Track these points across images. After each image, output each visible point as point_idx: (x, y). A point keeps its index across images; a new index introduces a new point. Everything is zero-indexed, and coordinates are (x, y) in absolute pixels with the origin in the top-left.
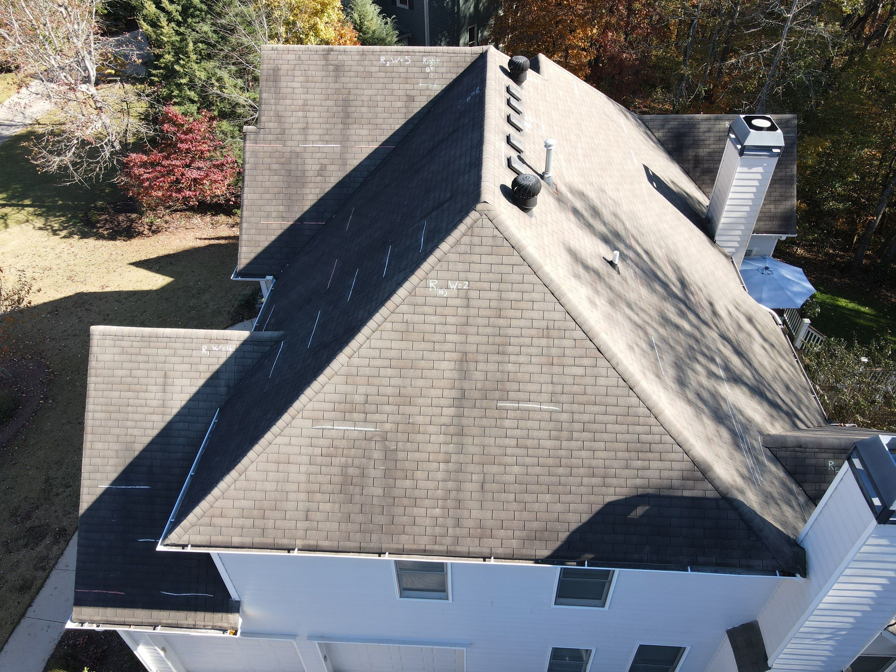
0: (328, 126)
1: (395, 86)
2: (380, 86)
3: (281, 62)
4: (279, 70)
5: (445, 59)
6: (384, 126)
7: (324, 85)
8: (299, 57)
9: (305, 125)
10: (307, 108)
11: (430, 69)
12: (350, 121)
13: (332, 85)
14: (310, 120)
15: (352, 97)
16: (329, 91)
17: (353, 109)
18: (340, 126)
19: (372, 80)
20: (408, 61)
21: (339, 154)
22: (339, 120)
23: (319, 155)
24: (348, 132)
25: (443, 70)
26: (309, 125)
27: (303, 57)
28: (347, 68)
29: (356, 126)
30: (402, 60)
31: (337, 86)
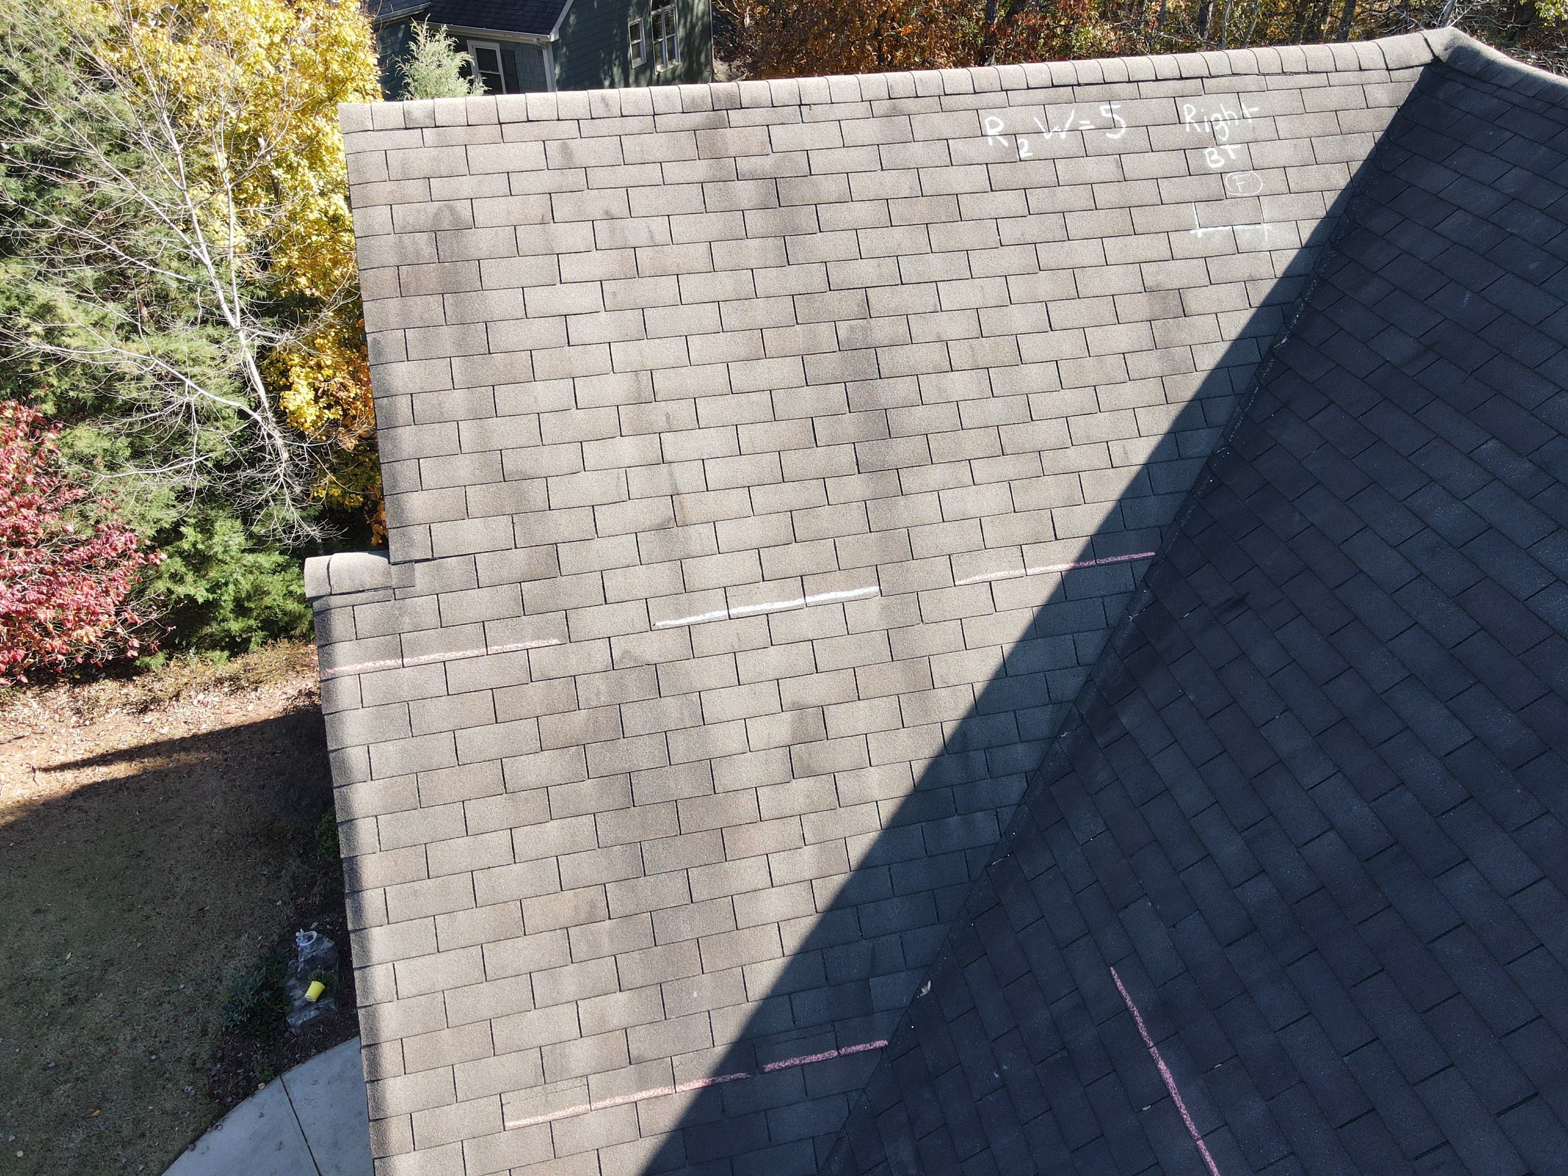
0: (789, 495)
1: (1087, 253)
2: (1012, 259)
3: (467, 186)
4: (461, 228)
5: (1278, 101)
6: (1075, 457)
7: (724, 285)
8: (566, 151)
9: (662, 509)
10: (656, 414)
11: (1224, 154)
12: (902, 450)
13: (768, 280)
14: (688, 477)
15: (882, 330)
16: (760, 312)
17: (904, 389)
18: (856, 486)
19: (966, 234)
20: (1114, 126)
21: (880, 638)
22: (845, 456)
23: (774, 660)
24: (905, 511)
25: (1283, 152)
26: (688, 501)
27: (584, 151)
28: (831, 187)
29: (936, 475)
30: (1086, 124)
31: (794, 279)
